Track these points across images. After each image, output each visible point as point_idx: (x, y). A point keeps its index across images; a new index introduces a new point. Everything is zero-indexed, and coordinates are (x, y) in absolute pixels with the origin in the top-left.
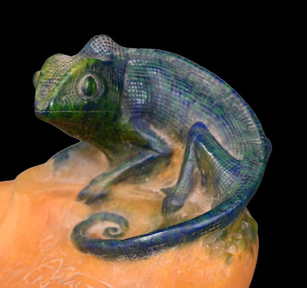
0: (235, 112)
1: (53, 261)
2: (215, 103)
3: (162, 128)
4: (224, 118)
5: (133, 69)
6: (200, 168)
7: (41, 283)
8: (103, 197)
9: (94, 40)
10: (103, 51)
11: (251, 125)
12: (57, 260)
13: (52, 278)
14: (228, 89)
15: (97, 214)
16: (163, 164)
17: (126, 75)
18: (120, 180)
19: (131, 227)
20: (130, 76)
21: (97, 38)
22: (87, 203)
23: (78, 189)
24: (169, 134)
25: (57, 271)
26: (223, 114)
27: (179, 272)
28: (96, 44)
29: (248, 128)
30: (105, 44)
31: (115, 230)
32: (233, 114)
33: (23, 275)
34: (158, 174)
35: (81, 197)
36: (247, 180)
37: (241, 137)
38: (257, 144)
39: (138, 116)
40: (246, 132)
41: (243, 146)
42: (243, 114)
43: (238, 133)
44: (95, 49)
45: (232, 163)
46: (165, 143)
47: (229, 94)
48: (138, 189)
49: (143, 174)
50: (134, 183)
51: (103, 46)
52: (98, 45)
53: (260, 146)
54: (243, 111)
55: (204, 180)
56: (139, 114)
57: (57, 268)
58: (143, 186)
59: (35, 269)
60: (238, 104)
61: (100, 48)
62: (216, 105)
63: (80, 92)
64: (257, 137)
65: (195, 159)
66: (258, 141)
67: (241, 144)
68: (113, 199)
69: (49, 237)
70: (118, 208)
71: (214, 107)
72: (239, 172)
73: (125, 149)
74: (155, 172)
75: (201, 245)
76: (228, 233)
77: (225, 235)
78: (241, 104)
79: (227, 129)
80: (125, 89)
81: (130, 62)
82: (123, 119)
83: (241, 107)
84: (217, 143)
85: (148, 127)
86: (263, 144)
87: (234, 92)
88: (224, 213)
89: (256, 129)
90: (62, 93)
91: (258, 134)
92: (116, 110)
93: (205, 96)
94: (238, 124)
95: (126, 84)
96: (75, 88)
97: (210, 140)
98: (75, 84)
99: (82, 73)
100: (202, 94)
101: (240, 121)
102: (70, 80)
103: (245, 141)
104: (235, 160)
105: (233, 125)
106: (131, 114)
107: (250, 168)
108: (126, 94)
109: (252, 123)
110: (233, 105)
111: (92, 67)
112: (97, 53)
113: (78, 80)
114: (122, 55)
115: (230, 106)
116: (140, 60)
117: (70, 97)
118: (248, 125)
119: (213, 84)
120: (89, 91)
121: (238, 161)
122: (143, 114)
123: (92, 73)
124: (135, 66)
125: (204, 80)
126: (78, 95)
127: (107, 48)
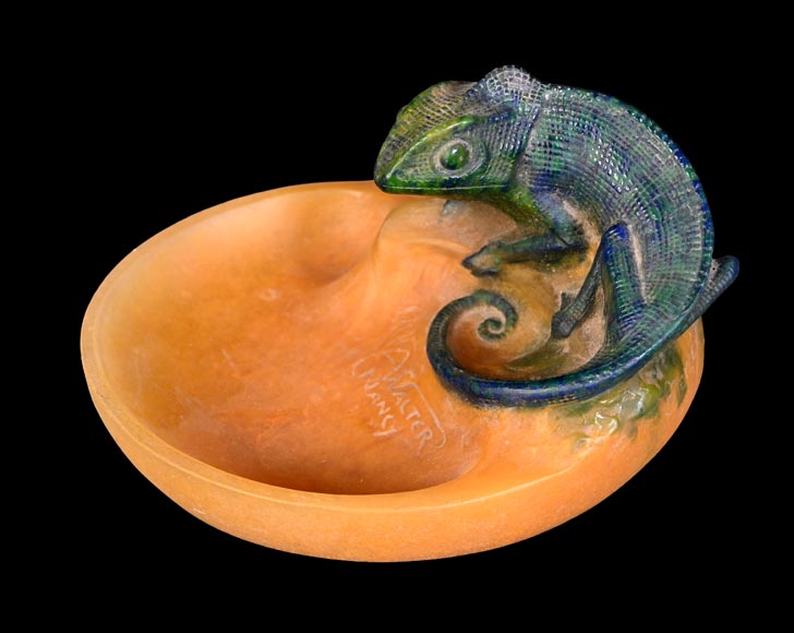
0: (681, 219)
1: (399, 350)
2: (657, 196)
3: (580, 209)
4: (658, 227)
5: (547, 124)
7: (368, 381)
8: (494, 274)
9: (495, 74)
10: (502, 94)
11: (695, 246)
12: (404, 351)
13: (384, 379)
14: (689, 175)
15: (486, 292)
17: (533, 132)
18: (517, 261)
19: (519, 328)
21: (499, 71)
22: (473, 273)
24: (589, 219)
25: (396, 369)
26: (660, 219)
27: (507, 443)
28: (496, 81)
29: (688, 251)
31: (497, 325)
32: (675, 223)
35: (467, 263)
36: (639, 340)
37: (671, 264)
38: (687, 281)
39: (544, 189)
40: (682, 256)
41: (664, 280)
42: (693, 224)
43: (668, 256)
44: (490, 90)
45: (632, 307)
46: (581, 233)
47: (685, 185)
49: (547, 262)
51: (506, 86)
52: (499, 83)
53: (690, 286)
54: (694, 220)
56: (545, 187)
57: (397, 364)
59: (373, 355)
60: (692, 204)
61: (500, 88)
62: (656, 202)
63: (438, 165)
64: (695, 269)
66: (692, 276)
67: (663, 276)
70: (513, 293)
71: (651, 205)
72: (634, 325)
73: (530, 221)
75: (546, 414)
76: (591, 407)
77: (585, 409)
78: (698, 207)
79: (654, 246)
80: (527, 152)
81: (547, 111)
82: (519, 190)
83: (694, 212)
84: (629, 267)
85: (561, 204)
86: (698, 283)
87: (695, 183)
88: (581, 385)
89: (700, 256)
90: (407, 165)
91: (699, 264)
92: (503, 183)
93: (648, 182)
94: (675, 240)
95: (530, 146)
96: (431, 159)
97: (620, 260)
98: (431, 153)
99: (445, 140)
100: (645, 177)
101: (682, 235)
102: (424, 148)
103: (672, 272)
104: (639, 303)
105: (666, 242)
106: (532, 186)
107: (653, 322)
108: (527, 159)
109: (699, 242)
110: (684, 206)
111: (465, 130)
112: (490, 98)
113: (437, 149)
114: (536, 100)
115: (678, 206)
116: (564, 108)
117: (422, 170)
118: (691, 246)
119: (669, 163)
120: (450, 165)
121: (642, 306)
122: (551, 188)
123: (463, 139)
124: (552, 118)
125: (657, 155)
126: (433, 168)
127: (509, 89)
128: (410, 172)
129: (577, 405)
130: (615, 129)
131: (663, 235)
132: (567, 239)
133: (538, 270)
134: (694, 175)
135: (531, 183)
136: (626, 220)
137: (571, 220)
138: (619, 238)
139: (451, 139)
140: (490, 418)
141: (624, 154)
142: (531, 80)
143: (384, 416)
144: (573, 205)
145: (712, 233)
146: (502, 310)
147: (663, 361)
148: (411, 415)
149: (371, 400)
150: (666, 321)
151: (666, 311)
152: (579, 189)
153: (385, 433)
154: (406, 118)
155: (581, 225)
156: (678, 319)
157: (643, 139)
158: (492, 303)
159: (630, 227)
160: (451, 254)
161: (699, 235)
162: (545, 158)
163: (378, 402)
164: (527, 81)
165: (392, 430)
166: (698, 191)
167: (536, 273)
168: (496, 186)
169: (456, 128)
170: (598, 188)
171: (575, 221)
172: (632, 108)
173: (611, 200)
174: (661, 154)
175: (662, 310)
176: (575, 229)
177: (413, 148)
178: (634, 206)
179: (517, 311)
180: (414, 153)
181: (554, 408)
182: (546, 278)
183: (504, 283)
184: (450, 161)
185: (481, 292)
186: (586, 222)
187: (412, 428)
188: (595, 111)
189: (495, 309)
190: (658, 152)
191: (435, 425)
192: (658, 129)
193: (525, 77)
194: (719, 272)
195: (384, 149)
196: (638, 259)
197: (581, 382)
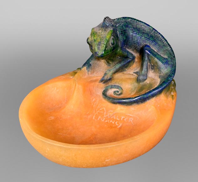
1: (101, 109)
2: (149, 35)
3: (130, 48)
4: (155, 42)
6: (150, 63)
7: (101, 119)
8: (110, 79)
9: (105, 20)
11: (164, 42)
12: (102, 109)
13: (105, 116)
16: (132, 62)
18: (117, 72)
19: (123, 89)
20: (119, 32)
22: (104, 83)
23: (100, 78)
24: (133, 50)
25: (105, 113)
26: (154, 39)
31: (118, 92)
32: (157, 39)
33: (92, 117)
34: (130, 66)
37: (163, 48)
40: (164, 45)
43: (161, 47)
45: (165, 60)
46: (133, 54)
47: (152, 30)
48: (123, 74)
49: (125, 68)
50: (121, 72)
52: (107, 22)
54: (159, 37)
55: (152, 67)
57: (104, 112)
58: (125, 72)
59: (95, 114)
60: (157, 34)
65: (148, 60)
66: (169, 48)
67: (164, 51)
68: (114, 80)
69: (94, 100)
70: (116, 83)
71: (150, 37)
72: (169, 63)
73: (117, 59)
74: (129, 66)
75: (163, 94)
76: (170, 87)
80: (118, 37)
81: (117, 25)
82: (119, 48)
85: (126, 49)
89: (167, 44)
93: (145, 33)
95: (118, 35)
96: (109, 44)
101: (160, 41)
105: (159, 44)
106: (121, 46)
108: (119, 39)
110: (155, 35)
113: (110, 41)
114: (114, 23)
116: (120, 23)
117: (108, 47)
118: (163, 43)
119: (146, 27)
120: (113, 44)
121: (167, 59)
122: (124, 45)
123: (112, 36)
124: (119, 27)
131: (157, 43)
132: (131, 58)
136: (146, 44)
143: (115, 123)
148: (122, 119)
149: (107, 123)
152: (130, 43)
153: (120, 126)
154: (96, 37)
157: (138, 24)
160: (96, 81)
161: (163, 39)
162: (122, 37)
163: (109, 122)
165: (121, 124)
170: (135, 40)
173: (139, 41)
174: (143, 26)
181: (164, 91)
183: (112, 81)
187: (125, 121)
189: (113, 89)
191: (131, 116)
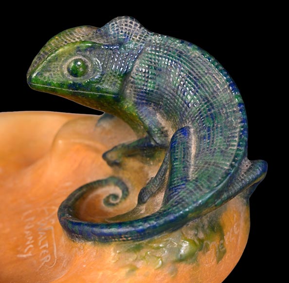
0: (226, 127)
2: (213, 111)
4: (209, 131)
5: (147, 57)
7: (29, 224)
9: (116, 20)
10: (118, 33)
11: (232, 146)
13: (38, 223)
14: (237, 100)
15: (115, 178)
17: (138, 62)
19: (127, 200)
20: (140, 63)
21: (119, 19)
22: (108, 164)
26: (212, 125)
27: (84, 266)
28: (116, 25)
29: (227, 148)
30: (124, 27)
32: (221, 129)
33: (26, 211)
35: (104, 156)
36: (179, 203)
37: (213, 156)
38: (222, 168)
39: (143, 103)
40: (222, 151)
41: (206, 166)
42: (233, 131)
43: (213, 150)
44: (111, 30)
45: (180, 181)
47: (233, 106)
49: (147, 156)
51: (122, 28)
52: (117, 26)
53: (223, 171)
56: (144, 101)
57: (49, 215)
59: (38, 209)
60: (235, 119)
61: (117, 30)
62: (211, 114)
63: (66, 72)
64: (229, 161)
66: (226, 165)
67: (206, 163)
71: (207, 116)
72: (178, 193)
75: (112, 249)
76: (143, 248)
77: (138, 248)
78: (239, 121)
79: (205, 143)
80: (132, 75)
81: (149, 49)
82: (127, 102)
83: (236, 124)
84: (184, 155)
85: (155, 115)
86: (229, 170)
87: (239, 104)
88: (133, 229)
89: (234, 152)
90: (45, 69)
91: (232, 158)
92: (114, 94)
93: (209, 101)
94: (219, 141)
95: (134, 70)
96: (61, 67)
97: (179, 149)
98: (61, 63)
99: (71, 55)
100: (207, 98)
101: (225, 138)
102: (56, 59)
103: (213, 161)
104: (185, 179)
105: (213, 141)
106: (136, 100)
107: (191, 191)
108: (132, 80)
109: (236, 144)
110: (229, 119)
111: (86, 50)
112: (110, 35)
113: (66, 60)
114: (141, 40)
115: (226, 119)
116: (160, 49)
117: (54, 74)
118: (229, 145)
119: (225, 90)
120: (74, 73)
121: (186, 181)
122: (148, 103)
123: (84, 56)
124: (151, 54)
125: (218, 85)
126: (62, 74)
127: (124, 31)
128: (47, 74)
129: (133, 245)
130: (192, 65)
131: (212, 136)
133: (142, 162)
134: (241, 100)
135: (134, 97)
136: (190, 126)
137: (160, 127)
138: (182, 136)
139: (75, 55)
140: (79, 249)
141: (196, 81)
142: (140, 27)
143: (28, 245)
144: (163, 117)
145: (246, 139)
146: (121, 189)
147: (206, 227)
148: (43, 246)
149: (25, 235)
150: (200, 193)
151: (202, 185)
152: (166, 105)
153: (25, 256)
154: (53, 42)
155: (167, 131)
156: (210, 192)
157: (210, 74)
158: (116, 184)
159: (192, 130)
160: (97, 151)
161: (237, 139)
162: (144, 81)
163: (29, 237)
164: (137, 28)
165: (29, 254)
166: (241, 110)
167: (141, 164)
168: (108, 95)
169: (78, 47)
170: (177, 104)
171: (163, 128)
172: (205, 52)
173: (184, 112)
174: (220, 84)
175: (199, 185)
176: (162, 133)
177: (49, 58)
178: (197, 116)
179: (130, 190)
180: (50, 61)
181: (117, 245)
182: (146, 168)
183: (125, 172)
184: (73, 70)
185: (112, 177)
186: (171, 129)
187: (41, 254)
188: (181, 53)
189: (118, 188)
190: (218, 82)
191: (53, 253)
192: (221, 68)
193: (136, 25)
194: (250, 168)
195: (35, 60)
196: (193, 151)
197: (133, 227)
